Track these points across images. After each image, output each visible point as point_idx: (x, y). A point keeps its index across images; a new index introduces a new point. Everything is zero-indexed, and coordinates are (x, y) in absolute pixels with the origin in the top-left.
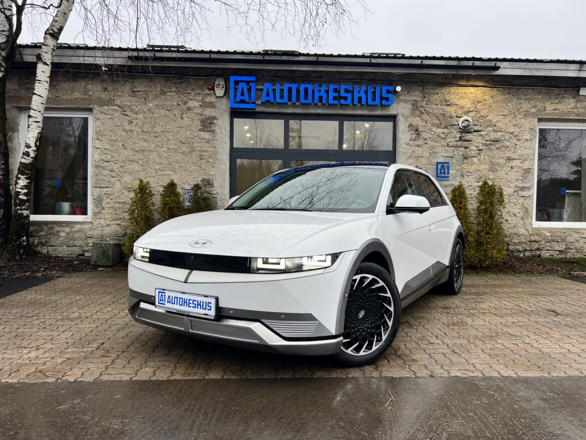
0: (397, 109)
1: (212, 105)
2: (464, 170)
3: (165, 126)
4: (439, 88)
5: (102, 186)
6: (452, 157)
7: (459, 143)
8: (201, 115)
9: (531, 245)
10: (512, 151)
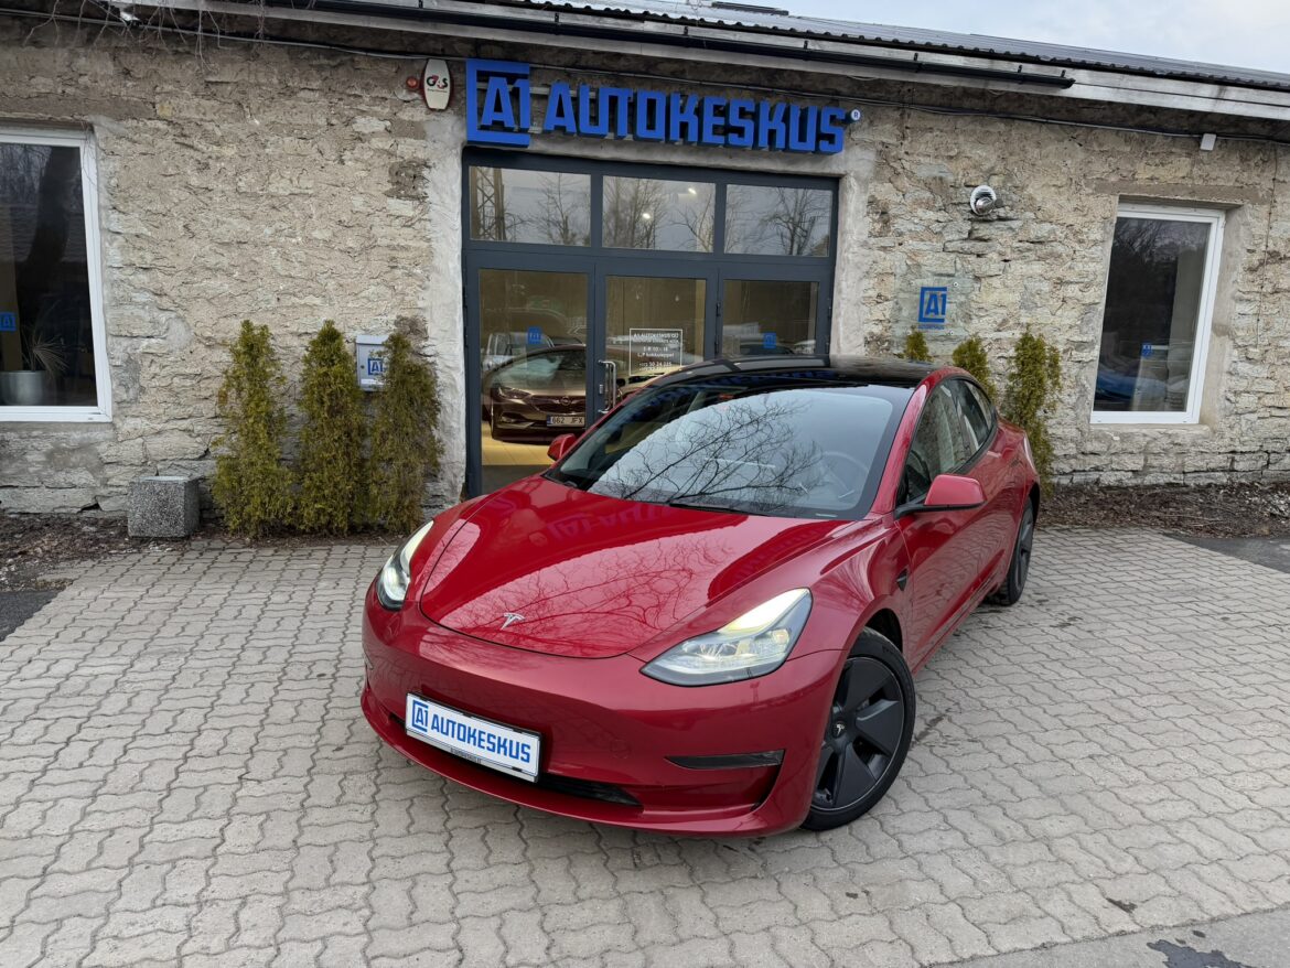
0: (846, 161)
1: (416, 131)
2: (972, 304)
3: (298, 178)
4: (936, 117)
5: (135, 332)
6: (949, 276)
7: (967, 245)
8: (391, 154)
9: (1084, 461)
10: (1068, 265)
